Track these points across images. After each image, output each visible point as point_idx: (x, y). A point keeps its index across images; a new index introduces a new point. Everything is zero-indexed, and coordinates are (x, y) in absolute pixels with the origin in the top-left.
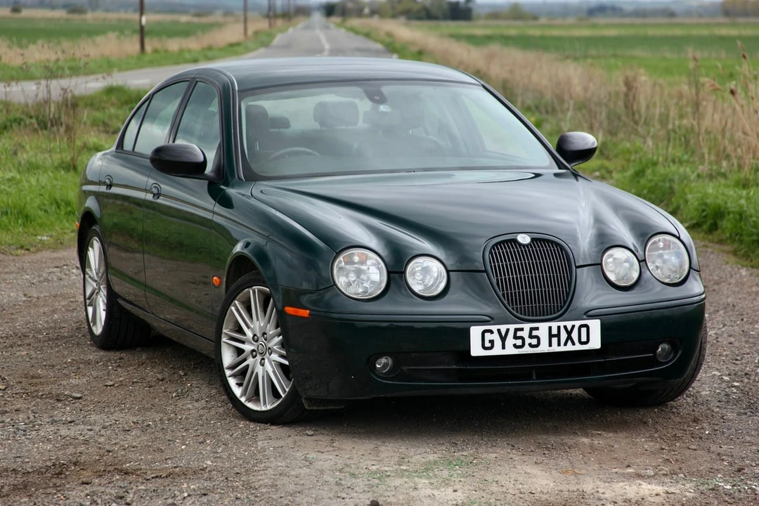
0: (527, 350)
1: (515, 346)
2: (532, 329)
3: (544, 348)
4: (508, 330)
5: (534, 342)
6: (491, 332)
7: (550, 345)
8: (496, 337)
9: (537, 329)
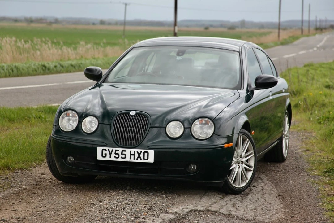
0: (120, 159)
1: (115, 157)
2: (123, 151)
3: (127, 159)
4: (112, 150)
5: (123, 156)
6: (106, 150)
7: (130, 158)
8: (107, 152)
9: (125, 151)
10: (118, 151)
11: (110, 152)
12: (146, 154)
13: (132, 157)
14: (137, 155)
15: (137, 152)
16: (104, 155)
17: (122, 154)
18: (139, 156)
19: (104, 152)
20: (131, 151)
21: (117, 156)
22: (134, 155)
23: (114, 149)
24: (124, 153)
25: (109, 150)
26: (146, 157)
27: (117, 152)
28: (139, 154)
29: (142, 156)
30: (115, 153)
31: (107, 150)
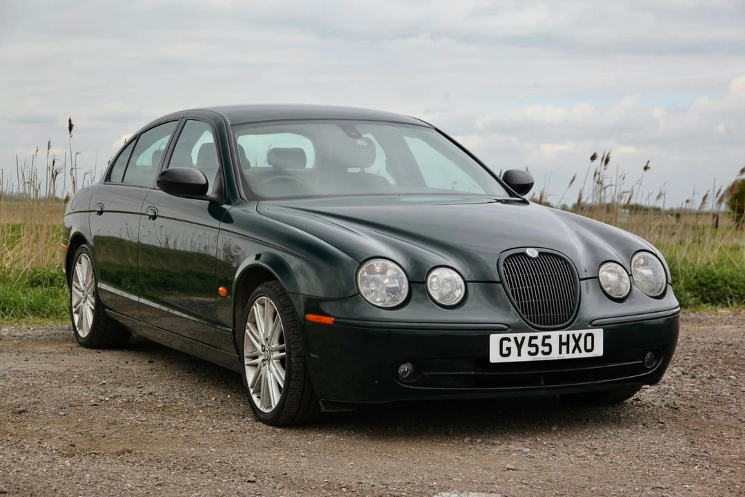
0: (540, 357)
1: (530, 353)
2: (545, 337)
3: (555, 355)
4: (523, 338)
5: (546, 349)
6: (509, 340)
7: (560, 353)
8: (512, 345)
9: (549, 337)
10: (536, 338)
11: (519, 342)
12: (589, 338)
13: (564, 348)
14: (572, 344)
15: (574, 335)
16: (505, 352)
17: (544, 344)
18: (577, 346)
19: (506, 344)
20: (561, 336)
21: (533, 350)
22: (567, 344)
23: (527, 335)
24: (547, 341)
25: (516, 338)
26: (589, 347)
27: (534, 342)
28: (577, 341)
29: (581, 343)
30: (530, 345)
31: (513, 340)
